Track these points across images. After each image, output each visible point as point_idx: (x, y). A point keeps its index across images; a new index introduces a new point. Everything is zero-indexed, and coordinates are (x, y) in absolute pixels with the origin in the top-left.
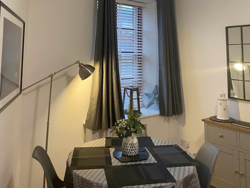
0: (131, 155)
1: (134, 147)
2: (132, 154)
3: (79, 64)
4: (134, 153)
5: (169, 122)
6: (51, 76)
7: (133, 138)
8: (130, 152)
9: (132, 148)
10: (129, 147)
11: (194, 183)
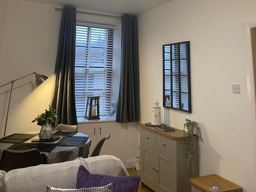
0: (43, 139)
1: (46, 133)
2: (44, 137)
3: (35, 75)
4: (46, 137)
5: (127, 128)
6: (13, 82)
7: (46, 127)
8: (42, 136)
9: (44, 134)
10: (43, 132)
11: (72, 158)
